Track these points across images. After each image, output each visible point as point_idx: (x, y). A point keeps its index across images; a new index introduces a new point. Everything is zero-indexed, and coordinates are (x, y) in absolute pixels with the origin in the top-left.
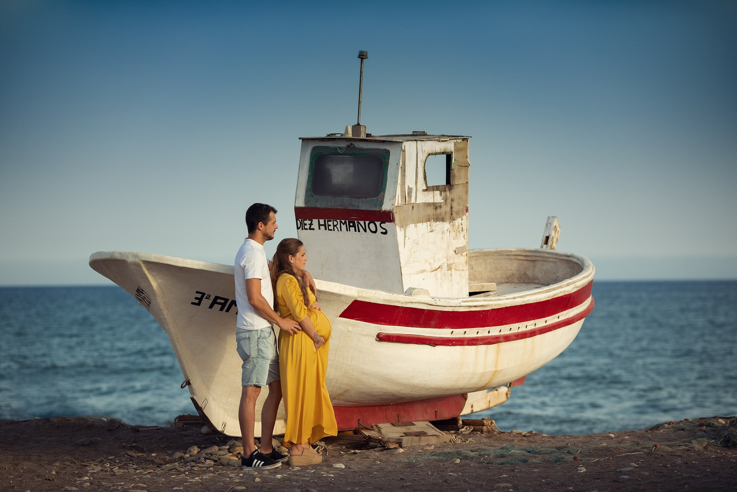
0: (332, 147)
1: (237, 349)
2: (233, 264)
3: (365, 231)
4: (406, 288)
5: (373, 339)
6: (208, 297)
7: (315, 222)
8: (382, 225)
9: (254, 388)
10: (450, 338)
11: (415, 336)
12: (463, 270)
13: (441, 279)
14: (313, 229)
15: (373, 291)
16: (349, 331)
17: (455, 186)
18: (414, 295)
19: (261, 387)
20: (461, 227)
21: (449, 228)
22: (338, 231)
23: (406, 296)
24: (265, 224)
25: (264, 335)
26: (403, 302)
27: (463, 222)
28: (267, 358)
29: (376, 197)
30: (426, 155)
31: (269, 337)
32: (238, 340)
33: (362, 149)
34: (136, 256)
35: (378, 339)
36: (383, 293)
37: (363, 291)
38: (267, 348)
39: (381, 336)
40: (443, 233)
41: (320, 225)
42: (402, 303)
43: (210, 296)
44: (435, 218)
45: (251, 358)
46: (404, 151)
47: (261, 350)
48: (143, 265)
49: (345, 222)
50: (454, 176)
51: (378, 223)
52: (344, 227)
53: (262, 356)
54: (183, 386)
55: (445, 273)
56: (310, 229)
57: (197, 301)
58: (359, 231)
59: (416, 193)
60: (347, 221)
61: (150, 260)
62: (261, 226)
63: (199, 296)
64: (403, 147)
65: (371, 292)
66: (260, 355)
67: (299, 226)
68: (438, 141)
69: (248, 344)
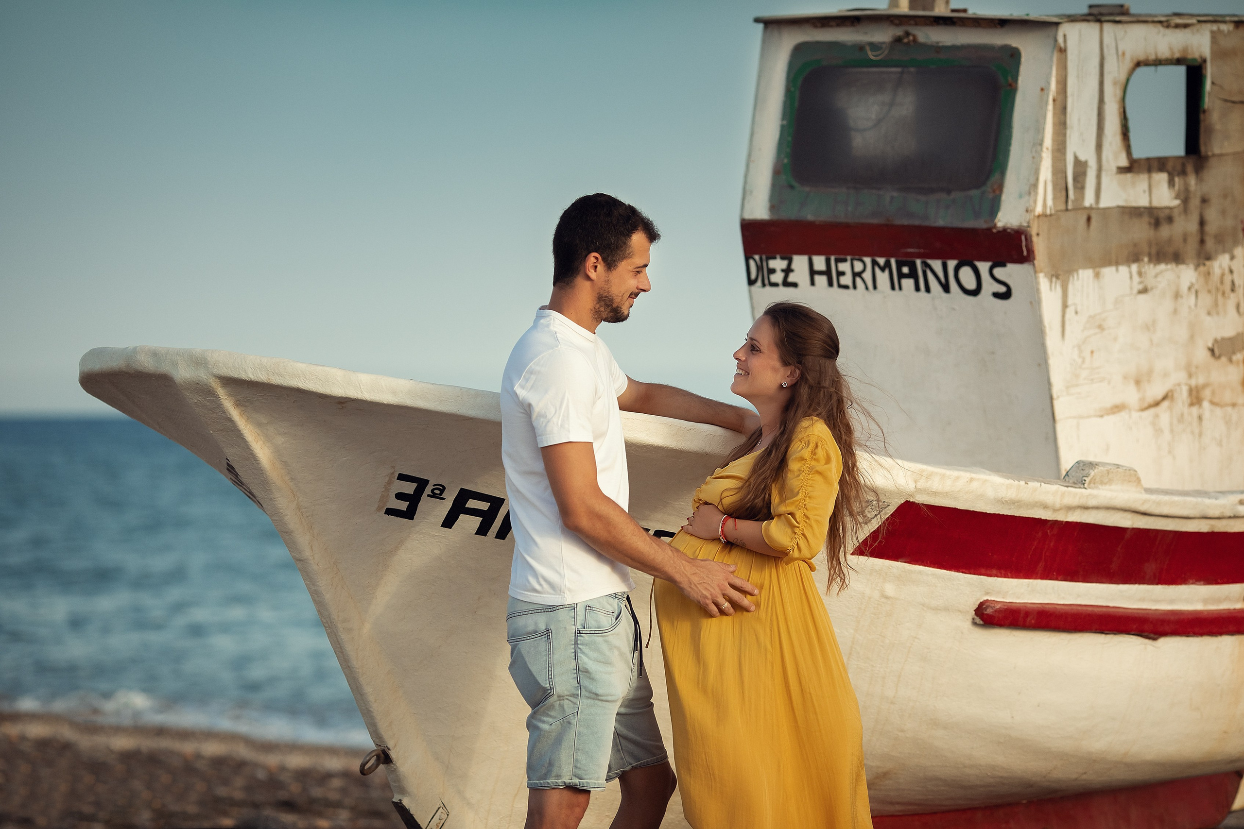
0: (849, 44)
1: (510, 668)
2: (498, 389)
3: (946, 288)
4: (1067, 461)
5: (964, 621)
6: (437, 492)
7: (800, 262)
8: (998, 272)
9: (567, 794)
10: (1201, 612)
11: (1096, 610)
12: (1234, 405)
13: (1172, 431)
14: (795, 285)
15: (962, 474)
16: (887, 598)
17: (1213, 162)
18: (1092, 485)
19: (590, 791)
20: (1228, 279)
21: (1194, 281)
22: (867, 288)
23: (1067, 487)
24: (610, 265)
25: (596, 621)
26: (1058, 506)
27: (1235, 265)
28: (607, 695)
29: (977, 187)
30: (1128, 64)
31: (613, 627)
32: (514, 639)
33: (938, 49)
34: (199, 361)
35: (978, 620)
36: (997, 479)
37: (929, 477)
38: (607, 663)
39: (989, 611)
40: (1177, 295)
41: (813, 273)
42: (1055, 510)
43: (444, 488)
44: (1154, 251)
45: (555, 697)
46: (1063, 51)
47: (587, 671)
48: (221, 392)
49: (888, 265)
50: (1210, 131)
51: (984, 267)
52: (883, 278)
53: (590, 692)
54: (366, 767)
55: (1182, 415)
56: (786, 284)
57: (403, 506)
58: (928, 290)
59: (1099, 177)
60: (893, 262)
61: (243, 376)
62: (596, 267)
63: (409, 488)
64: (1060, 40)
65: (958, 478)
66: (585, 688)
67: (753, 276)
68: (1165, 24)
69: (545, 653)
